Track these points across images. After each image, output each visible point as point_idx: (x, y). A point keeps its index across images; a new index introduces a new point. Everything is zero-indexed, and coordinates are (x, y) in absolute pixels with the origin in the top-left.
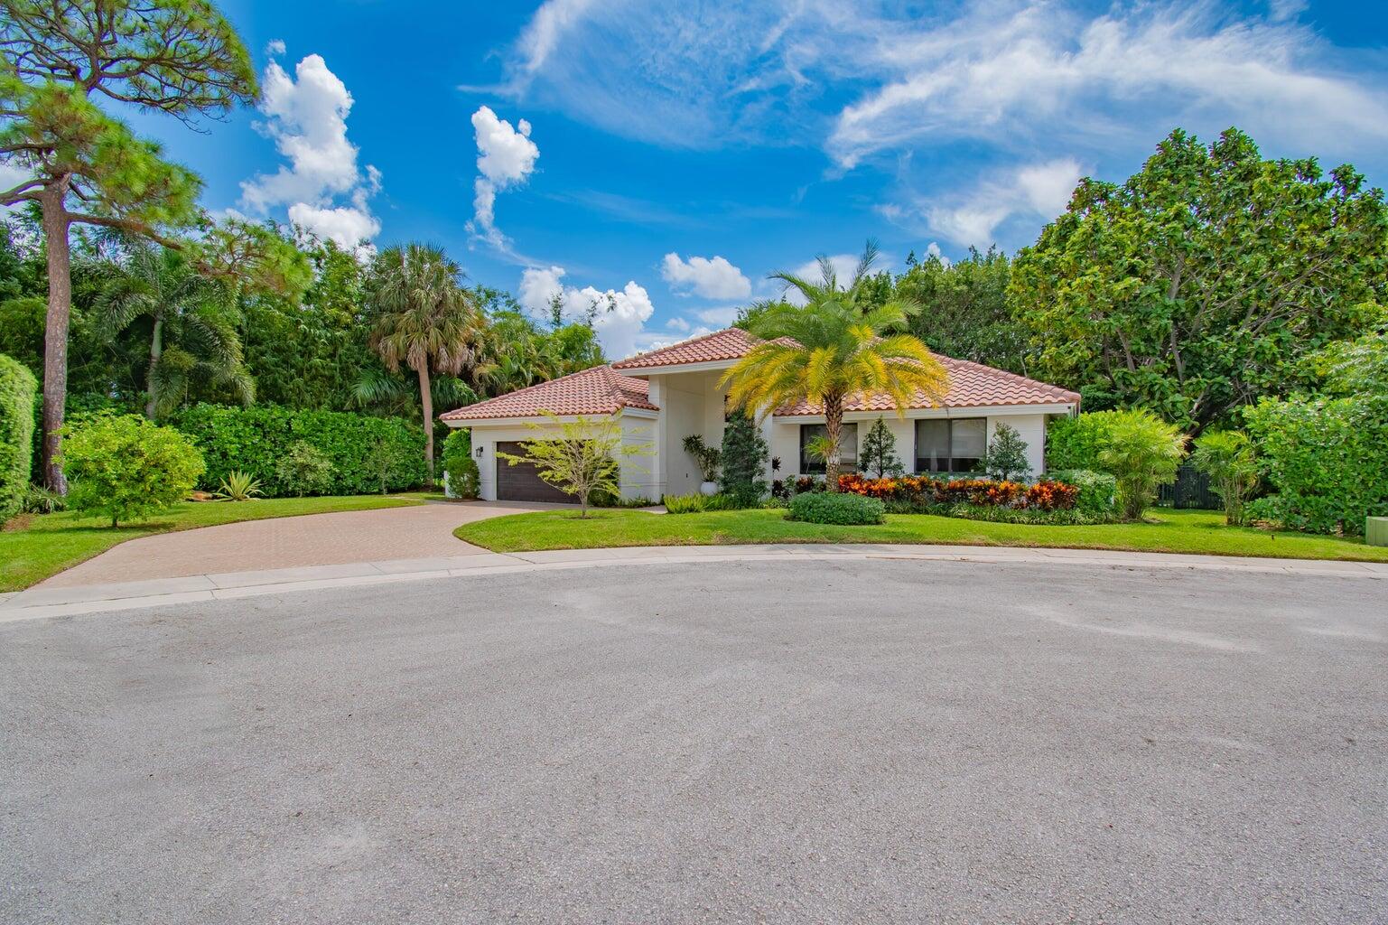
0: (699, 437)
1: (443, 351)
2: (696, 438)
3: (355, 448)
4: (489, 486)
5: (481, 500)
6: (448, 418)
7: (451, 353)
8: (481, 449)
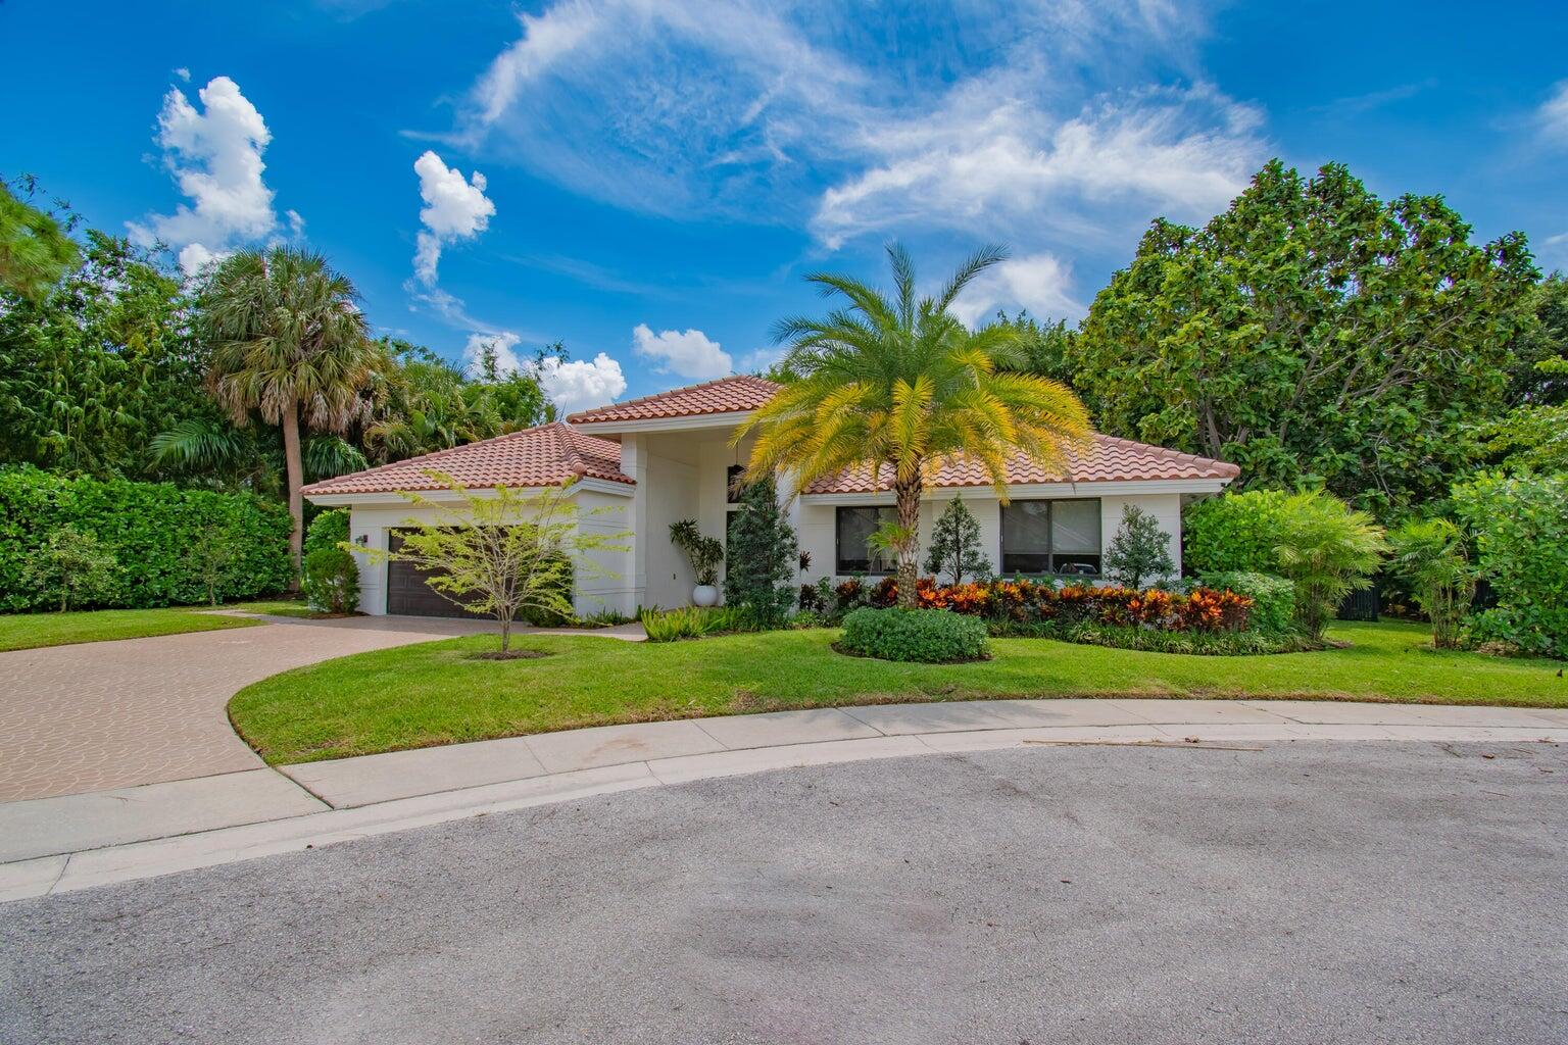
0: (692, 523)
1: (320, 400)
2: (687, 525)
3: (169, 536)
4: (375, 596)
5: (361, 614)
6: (313, 491)
7: (332, 401)
8: (365, 539)
